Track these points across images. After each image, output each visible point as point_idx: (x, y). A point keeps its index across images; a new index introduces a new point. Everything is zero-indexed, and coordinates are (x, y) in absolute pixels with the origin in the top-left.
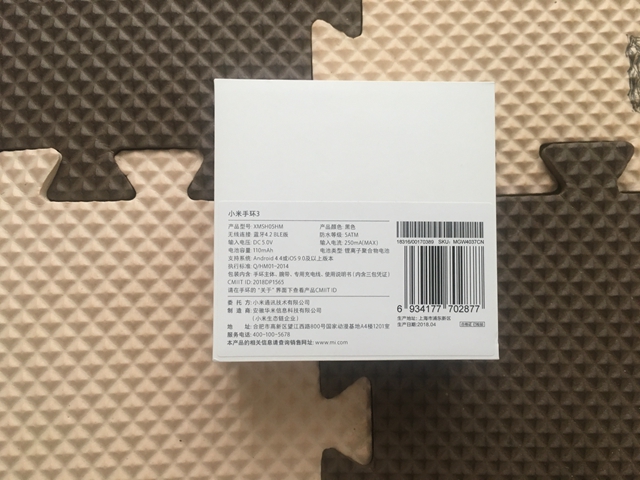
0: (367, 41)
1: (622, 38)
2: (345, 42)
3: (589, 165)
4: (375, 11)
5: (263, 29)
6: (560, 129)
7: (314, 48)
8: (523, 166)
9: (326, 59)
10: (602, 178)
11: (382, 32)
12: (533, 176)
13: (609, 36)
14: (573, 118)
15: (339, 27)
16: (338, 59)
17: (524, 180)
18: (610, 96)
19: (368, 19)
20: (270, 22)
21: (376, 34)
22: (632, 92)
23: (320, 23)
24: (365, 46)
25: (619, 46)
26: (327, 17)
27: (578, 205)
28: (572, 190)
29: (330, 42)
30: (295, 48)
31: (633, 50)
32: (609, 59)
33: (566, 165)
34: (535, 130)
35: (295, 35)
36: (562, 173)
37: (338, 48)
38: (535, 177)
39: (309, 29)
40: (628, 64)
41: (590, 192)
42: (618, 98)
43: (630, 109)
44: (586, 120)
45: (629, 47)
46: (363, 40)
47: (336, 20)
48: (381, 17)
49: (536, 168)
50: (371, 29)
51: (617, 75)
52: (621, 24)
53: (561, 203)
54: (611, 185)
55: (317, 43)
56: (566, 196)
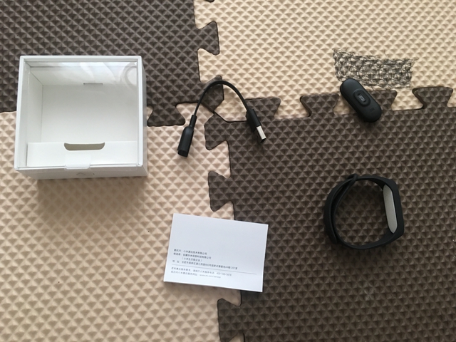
0: (222, 56)
1: (331, 51)
2: (213, 57)
3: (321, 104)
4: (224, 44)
5: (177, 54)
6: (308, 90)
7: (199, 60)
8: (294, 106)
9: (205, 64)
10: (327, 109)
11: (228, 52)
12: (298, 110)
13: (325, 50)
14: (313, 85)
15: (209, 51)
16: (210, 64)
17: (294, 112)
18: (328, 75)
19: (222, 47)
20: (180, 51)
21: (226, 54)
22: (337, 73)
23: (201, 50)
24: (221, 59)
25: (329, 54)
26: (204, 47)
27: (318, 120)
28: (314, 114)
29: (206, 57)
30: (191, 60)
31: (336, 55)
32: (326, 60)
33: (311, 104)
34: (297, 91)
35: (191, 55)
36: (309, 107)
37: (209, 60)
38: (299, 110)
39: (197, 52)
40: (334, 61)
41: (322, 115)
42: (331, 76)
43: (337, 80)
44: (318, 85)
45: (334, 54)
46: (220, 56)
47: (208, 48)
48: (227, 47)
49: (299, 106)
50: (223, 52)
51: (330, 66)
52: (330, 45)
53: (310, 120)
54: (331, 111)
55: (200, 58)
56: (312, 117)
